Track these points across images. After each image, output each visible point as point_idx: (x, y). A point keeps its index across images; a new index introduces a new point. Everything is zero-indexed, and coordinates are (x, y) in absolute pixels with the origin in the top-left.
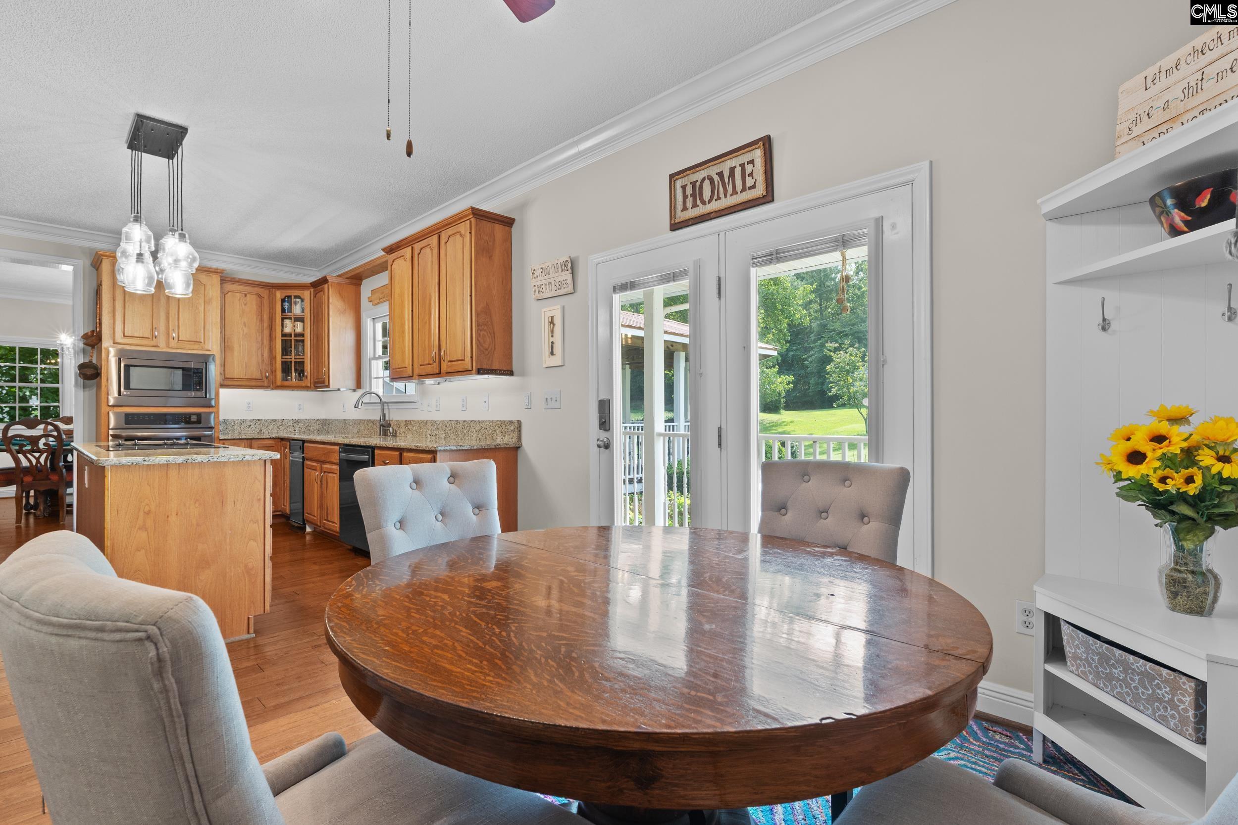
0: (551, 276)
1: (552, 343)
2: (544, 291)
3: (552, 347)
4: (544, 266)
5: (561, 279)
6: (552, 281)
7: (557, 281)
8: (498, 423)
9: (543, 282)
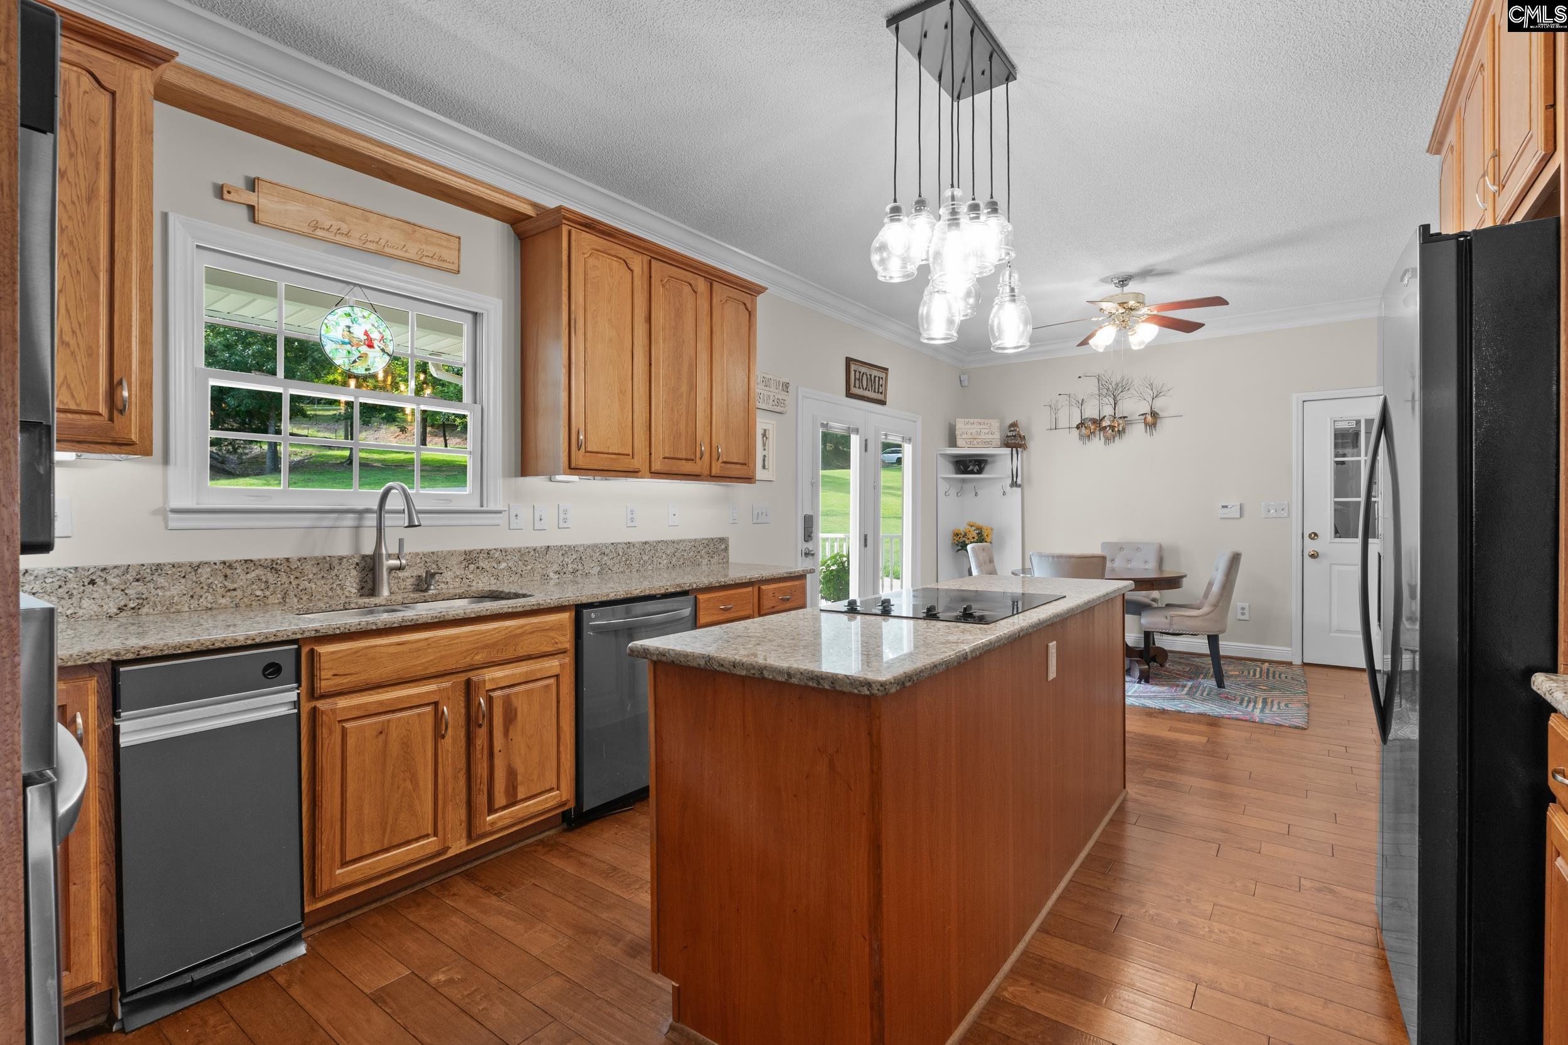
0: (772, 389)
1: (765, 456)
2: (761, 401)
3: (764, 460)
4: (767, 376)
5: (780, 397)
6: (772, 394)
7: (777, 397)
8: (704, 541)
9: (762, 392)
